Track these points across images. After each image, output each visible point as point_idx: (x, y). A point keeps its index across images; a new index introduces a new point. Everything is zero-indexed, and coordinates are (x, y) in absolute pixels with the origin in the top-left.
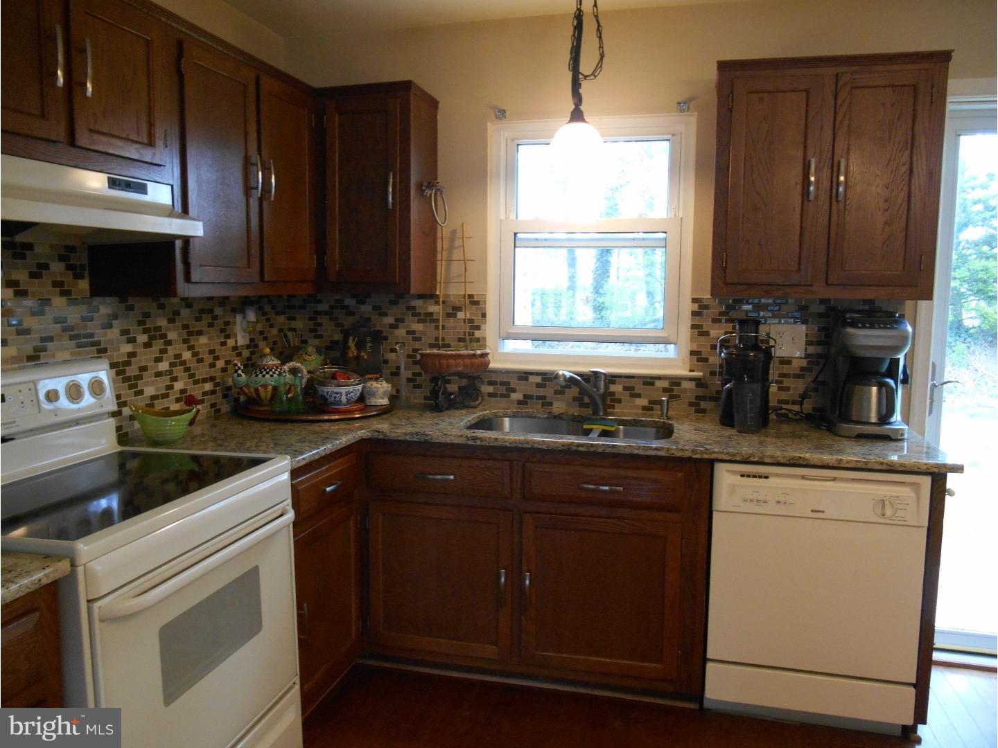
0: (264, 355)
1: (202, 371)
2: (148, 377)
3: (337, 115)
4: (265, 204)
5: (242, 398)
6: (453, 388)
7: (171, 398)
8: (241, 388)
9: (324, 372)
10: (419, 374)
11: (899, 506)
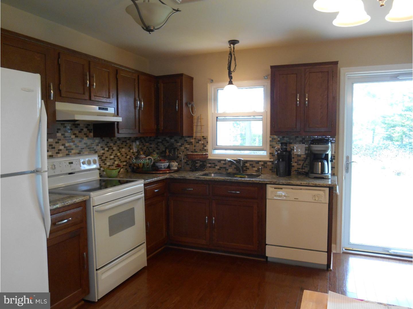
0: (141, 154)
1: (123, 159)
2: (108, 160)
3: (162, 84)
4: (140, 111)
5: (135, 167)
6: (198, 165)
7: (114, 166)
8: (134, 164)
9: (158, 159)
10: (188, 161)
11: (320, 197)
